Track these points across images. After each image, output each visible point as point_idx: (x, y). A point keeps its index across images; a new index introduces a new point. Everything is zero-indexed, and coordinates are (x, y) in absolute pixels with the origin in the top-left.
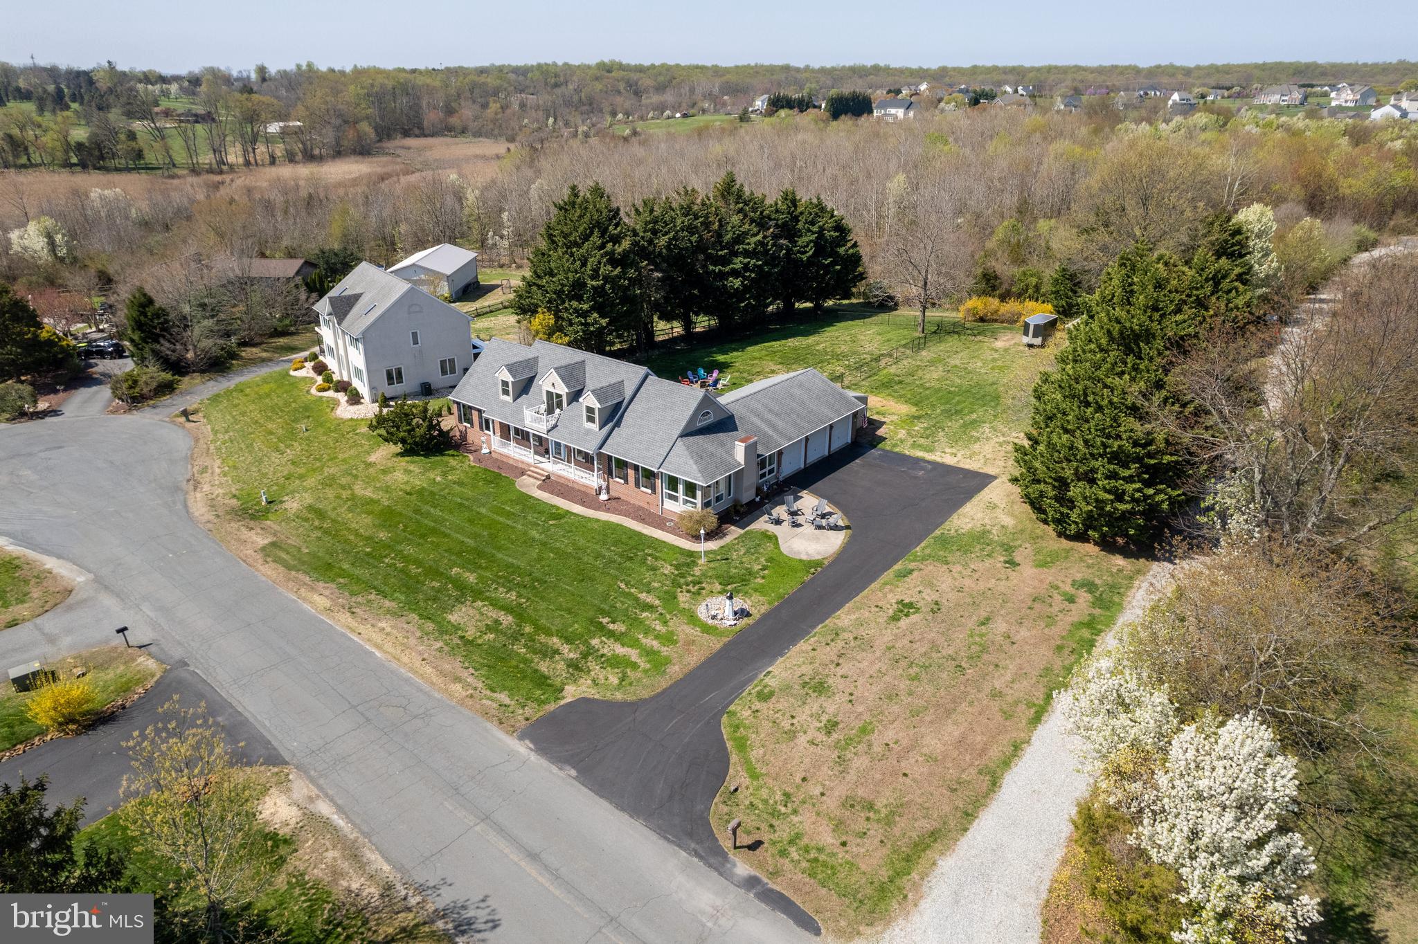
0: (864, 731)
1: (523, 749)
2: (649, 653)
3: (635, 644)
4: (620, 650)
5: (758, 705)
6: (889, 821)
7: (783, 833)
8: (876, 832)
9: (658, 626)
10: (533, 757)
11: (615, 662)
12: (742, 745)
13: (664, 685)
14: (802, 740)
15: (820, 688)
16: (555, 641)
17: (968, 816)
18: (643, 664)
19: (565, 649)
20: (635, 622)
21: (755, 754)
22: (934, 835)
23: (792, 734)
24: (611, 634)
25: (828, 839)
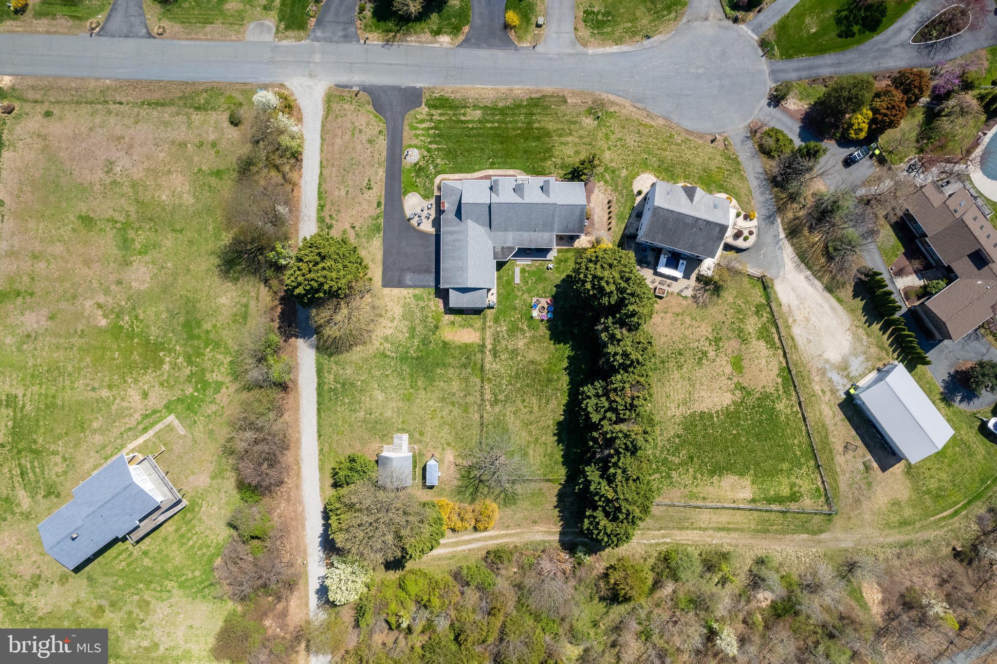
0: (353, 134)
1: (418, 85)
2: (416, 129)
3: (423, 129)
4: (424, 125)
5: (380, 129)
6: (337, 116)
7: (354, 102)
8: (338, 113)
9: (423, 138)
10: (413, 85)
11: (422, 121)
12: (376, 116)
13: (406, 122)
14: (364, 125)
15: (370, 141)
16: (443, 119)
17: (323, 126)
18: (415, 124)
19: (438, 118)
20: (429, 136)
21: (372, 116)
22: (327, 118)
23: (368, 124)
24: (432, 128)
25: (346, 106)
